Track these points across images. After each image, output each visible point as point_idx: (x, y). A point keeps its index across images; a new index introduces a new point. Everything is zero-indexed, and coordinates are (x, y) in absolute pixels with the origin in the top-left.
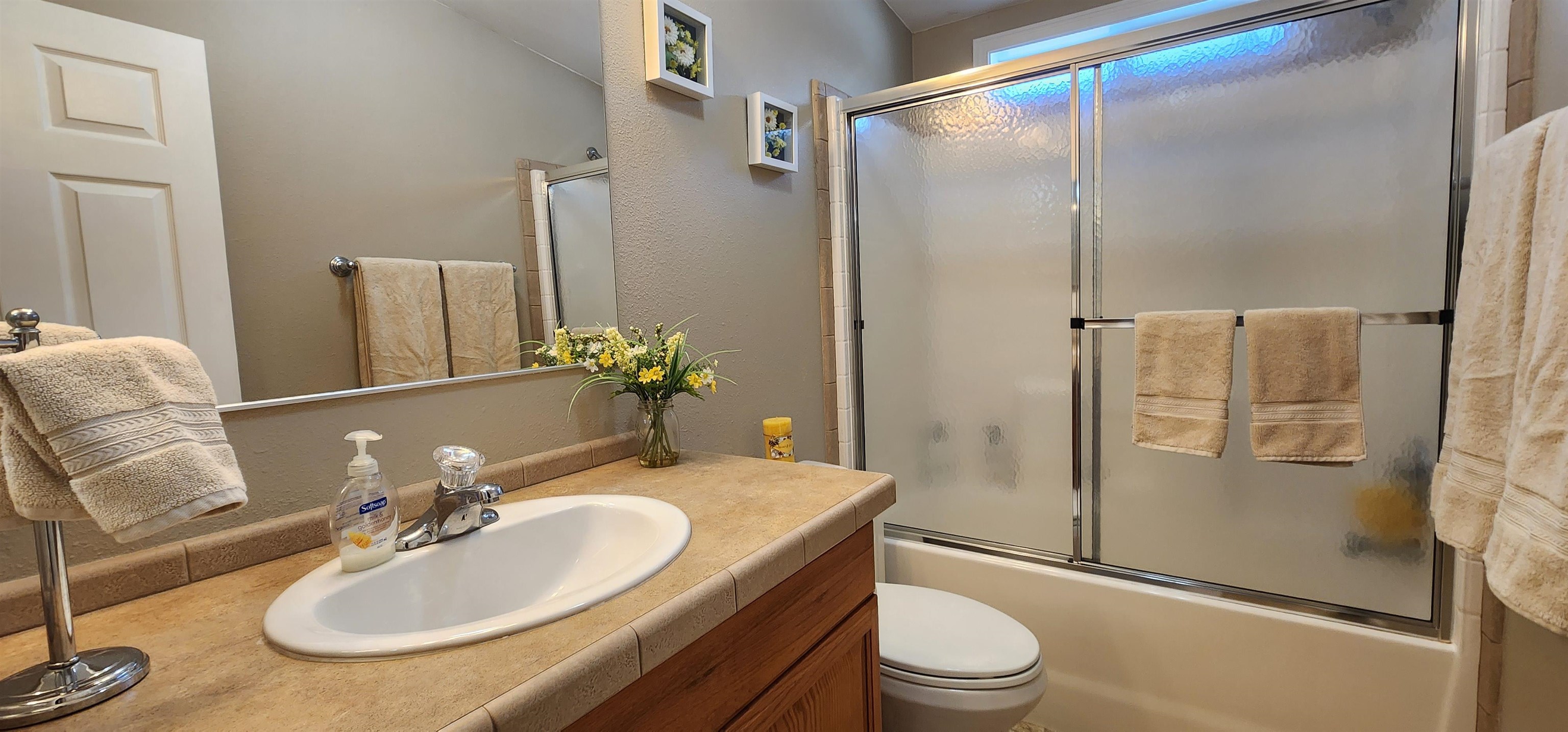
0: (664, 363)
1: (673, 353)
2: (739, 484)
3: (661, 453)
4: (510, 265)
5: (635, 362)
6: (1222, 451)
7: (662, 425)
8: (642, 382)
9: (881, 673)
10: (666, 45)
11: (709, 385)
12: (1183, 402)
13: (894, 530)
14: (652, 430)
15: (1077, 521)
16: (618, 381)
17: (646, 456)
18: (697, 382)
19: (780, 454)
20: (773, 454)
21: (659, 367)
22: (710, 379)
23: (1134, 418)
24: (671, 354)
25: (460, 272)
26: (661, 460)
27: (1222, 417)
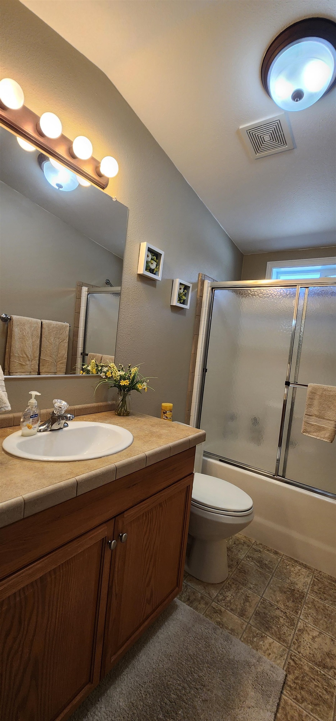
0: (130, 378)
1: (133, 375)
2: (150, 426)
3: (124, 411)
4: (68, 324)
5: (119, 377)
6: (333, 441)
7: (126, 401)
8: (121, 385)
9: (191, 504)
10: (147, 261)
11: (144, 389)
12: (322, 420)
13: (207, 454)
14: (121, 402)
15: (278, 460)
16: (112, 383)
17: (118, 411)
18: (140, 387)
19: (167, 417)
20: (164, 417)
21: (128, 380)
22: (145, 387)
23: (303, 422)
24: (132, 375)
25: (49, 325)
26: (123, 414)
27: (334, 428)
